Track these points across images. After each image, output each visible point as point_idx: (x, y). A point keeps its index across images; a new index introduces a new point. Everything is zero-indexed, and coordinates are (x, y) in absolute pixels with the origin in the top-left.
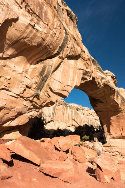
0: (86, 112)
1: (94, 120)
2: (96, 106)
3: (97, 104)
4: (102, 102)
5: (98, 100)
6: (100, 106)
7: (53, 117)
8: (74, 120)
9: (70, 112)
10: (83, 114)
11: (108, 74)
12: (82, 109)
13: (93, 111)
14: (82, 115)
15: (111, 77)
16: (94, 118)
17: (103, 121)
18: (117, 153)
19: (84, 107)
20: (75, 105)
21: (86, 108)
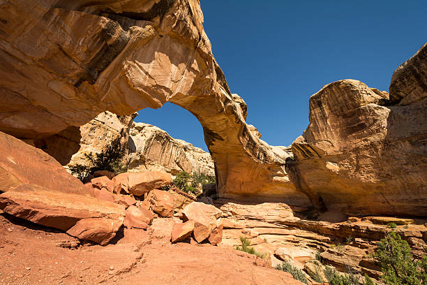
0: (198, 154)
1: (207, 167)
2: (213, 144)
3: (214, 140)
4: (222, 140)
5: (217, 134)
6: (217, 144)
7: (145, 153)
8: (178, 163)
9: (174, 151)
10: (192, 157)
11: (237, 100)
12: (194, 150)
13: (208, 154)
14: (191, 159)
15: (241, 104)
16: (208, 165)
17: (218, 167)
18: (231, 214)
19: (196, 148)
20: (183, 143)
21: (199, 149)
